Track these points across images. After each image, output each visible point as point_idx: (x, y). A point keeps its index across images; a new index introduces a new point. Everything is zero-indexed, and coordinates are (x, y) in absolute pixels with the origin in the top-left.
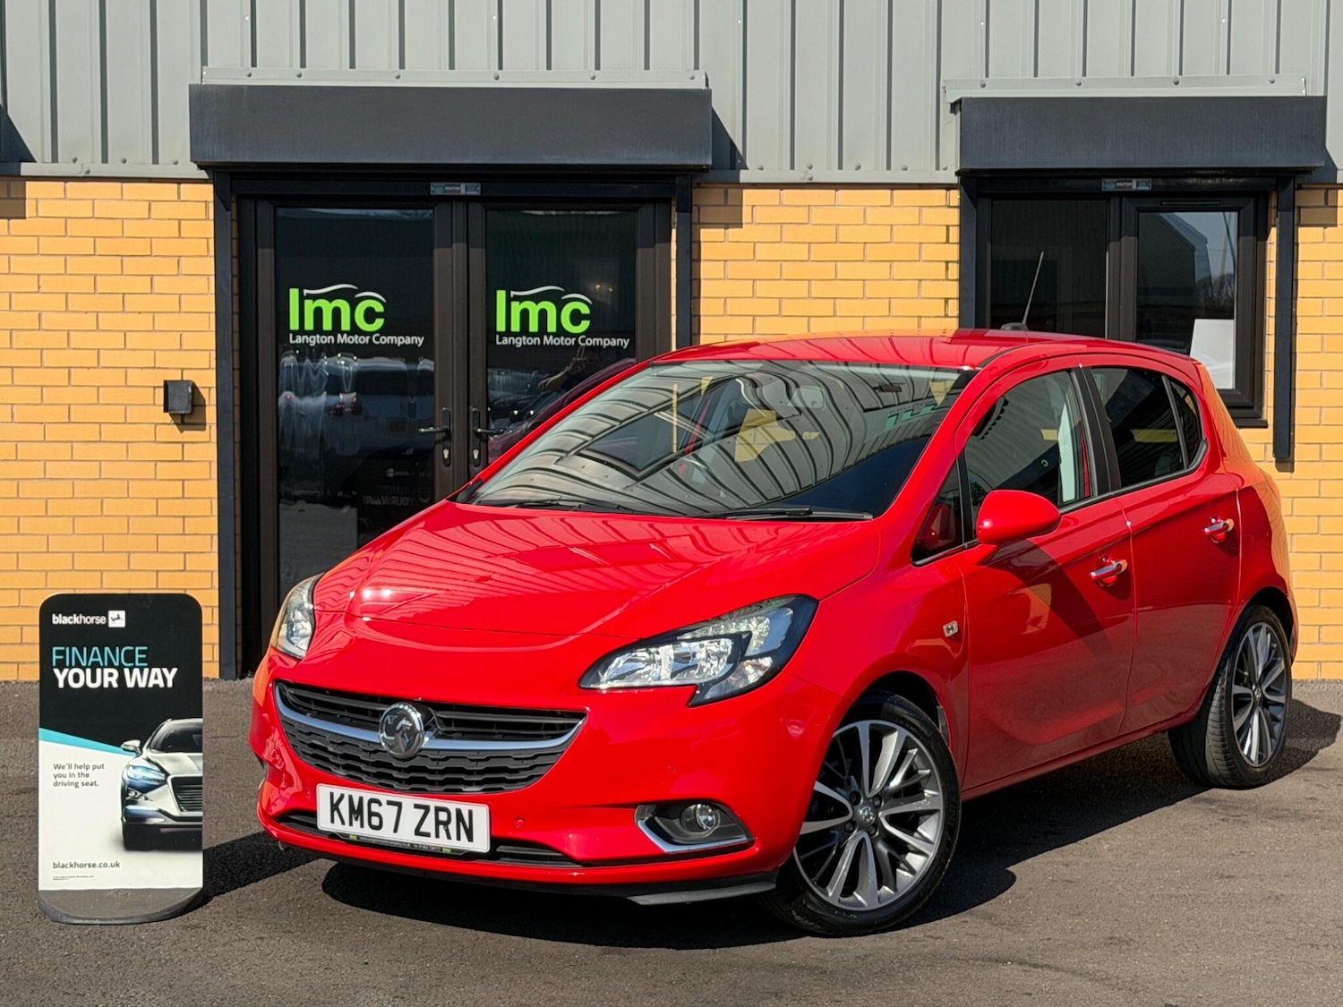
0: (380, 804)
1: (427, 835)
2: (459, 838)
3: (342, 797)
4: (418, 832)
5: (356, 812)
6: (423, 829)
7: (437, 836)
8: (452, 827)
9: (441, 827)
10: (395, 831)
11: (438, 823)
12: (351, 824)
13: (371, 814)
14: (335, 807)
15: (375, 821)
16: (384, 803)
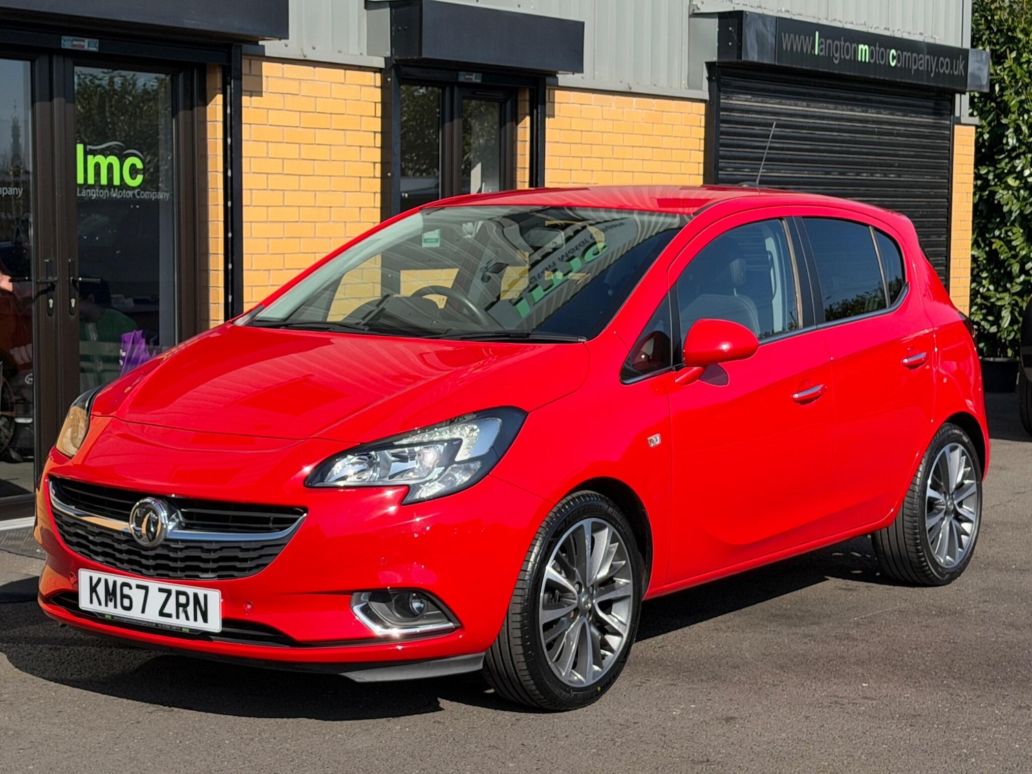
0: (131, 588)
1: (169, 616)
2: (196, 619)
3: (99, 580)
4: (162, 614)
5: (111, 594)
6: (166, 611)
7: (178, 617)
8: (190, 609)
9: (181, 609)
10: (143, 611)
11: (178, 605)
12: (106, 605)
13: (123, 596)
14: (93, 589)
15: (126, 602)
16: (134, 586)
